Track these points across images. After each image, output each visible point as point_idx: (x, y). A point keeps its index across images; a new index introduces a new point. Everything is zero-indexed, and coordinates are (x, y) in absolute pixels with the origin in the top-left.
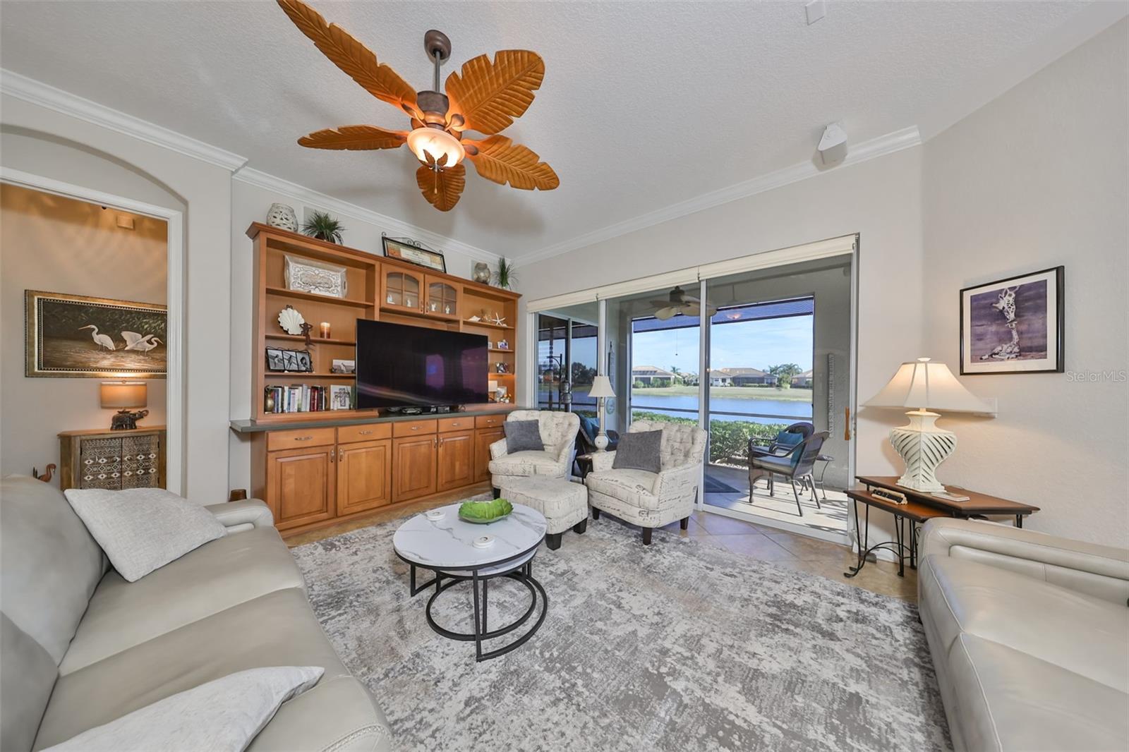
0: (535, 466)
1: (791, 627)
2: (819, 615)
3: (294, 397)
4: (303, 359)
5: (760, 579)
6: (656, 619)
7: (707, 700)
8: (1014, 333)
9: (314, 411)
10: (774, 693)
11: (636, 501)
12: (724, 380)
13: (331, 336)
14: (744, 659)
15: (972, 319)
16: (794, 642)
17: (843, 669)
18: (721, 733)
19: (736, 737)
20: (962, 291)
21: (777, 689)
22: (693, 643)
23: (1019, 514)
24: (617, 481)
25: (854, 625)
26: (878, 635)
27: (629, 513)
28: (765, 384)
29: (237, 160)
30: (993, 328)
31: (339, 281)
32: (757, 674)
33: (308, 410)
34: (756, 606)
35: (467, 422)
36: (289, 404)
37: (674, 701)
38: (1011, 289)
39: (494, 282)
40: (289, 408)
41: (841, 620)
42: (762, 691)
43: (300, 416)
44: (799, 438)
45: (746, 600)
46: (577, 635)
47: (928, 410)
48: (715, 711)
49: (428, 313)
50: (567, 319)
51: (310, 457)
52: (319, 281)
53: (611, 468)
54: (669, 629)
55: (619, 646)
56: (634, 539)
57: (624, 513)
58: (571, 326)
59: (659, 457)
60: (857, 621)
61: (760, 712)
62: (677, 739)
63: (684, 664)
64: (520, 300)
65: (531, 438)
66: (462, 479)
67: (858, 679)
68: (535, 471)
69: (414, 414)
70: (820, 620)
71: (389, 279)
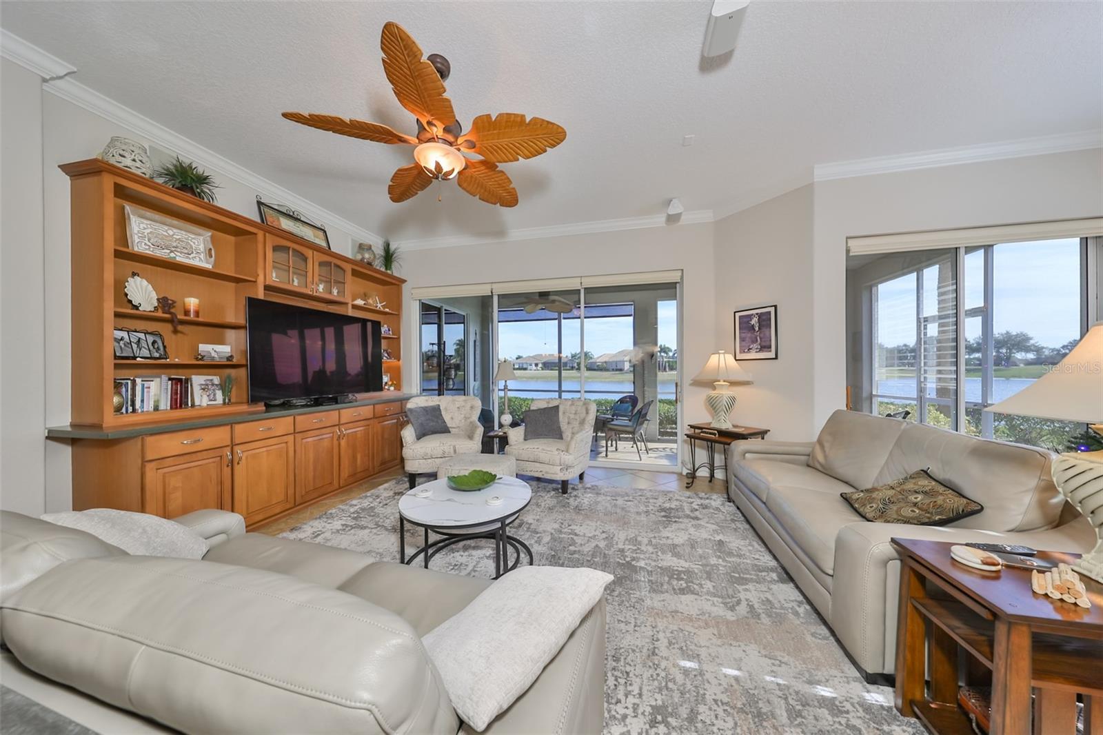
0: (454, 447)
1: (677, 520)
2: (686, 510)
3: (149, 392)
4: (154, 342)
5: (646, 499)
6: (604, 535)
7: (660, 565)
8: (758, 338)
9: (176, 408)
10: (687, 551)
11: (558, 462)
12: (536, 365)
13: (200, 315)
14: (664, 541)
15: (740, 329)
16: (682, 526)
17: (710, 531)
18: (675, 576)
19: (683, 575)
20: (735, 312)
21: (688, 549)
22: (634, 541)
23: (762, 434)
24: (538, 448)
25: (704, 511)
26: (716, 512)
27: (551, 472)
28: (568, 368)
29: (59, 67)
30: (749, 335)
31: (202, 247)
32: (675, 546)
33: (169, 408)
34: (654, 514)
35: (366, 411)
36: (142, 401)
37: (644, 571)
38: (757, 314)
39: (379, 265)
40: (142, 407)
41: (697, 510)
42: (682, 552)
43: (157, 416)
44: (628, 407)
45: (646, 512)
46: (562, 559)
47: (724, 381)
48: (666, 568)
49: (317, 294)
50: (439, 307)
51: (200, 463)
52: (175, 244)
53: (523, 440)
54: (615, 538)
55: (593, 556)
56: (554, 492)
57: (547, 473)
58: (444, 312)
59: (560, 427)
60: (704, 508)
61: (686, 561)
62: (657, 586)
63: (636, 553)
64: (404, 286)
65: (437, 422)
66: (363, 471)
67: (718, 534)
68: (455, 451)
69: (303, 406)
70: (688, 512)
71: (275, 253)
